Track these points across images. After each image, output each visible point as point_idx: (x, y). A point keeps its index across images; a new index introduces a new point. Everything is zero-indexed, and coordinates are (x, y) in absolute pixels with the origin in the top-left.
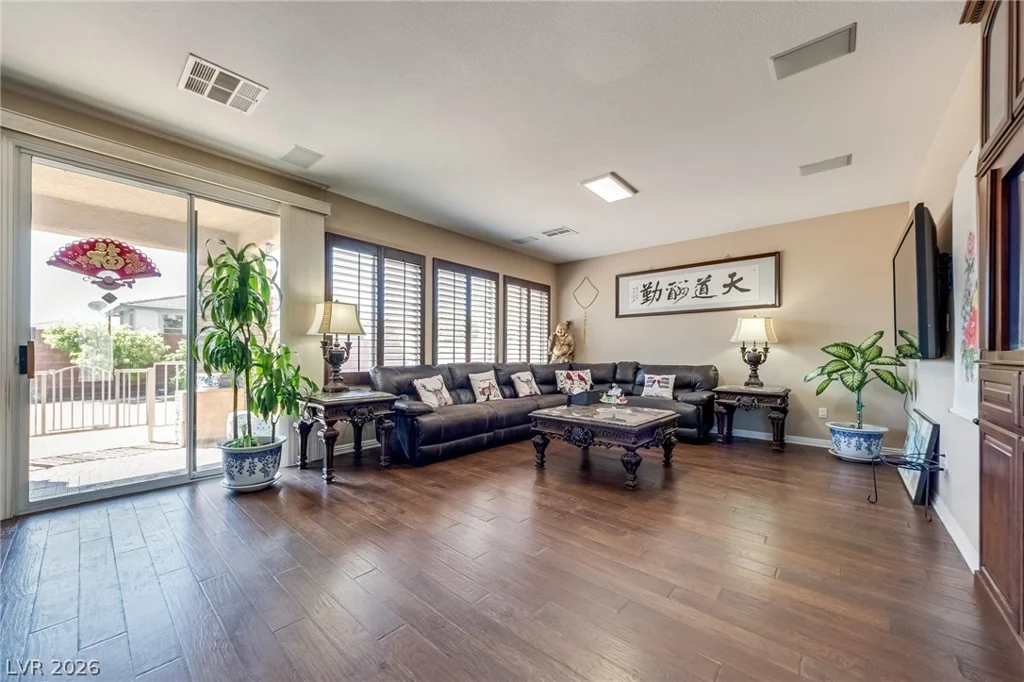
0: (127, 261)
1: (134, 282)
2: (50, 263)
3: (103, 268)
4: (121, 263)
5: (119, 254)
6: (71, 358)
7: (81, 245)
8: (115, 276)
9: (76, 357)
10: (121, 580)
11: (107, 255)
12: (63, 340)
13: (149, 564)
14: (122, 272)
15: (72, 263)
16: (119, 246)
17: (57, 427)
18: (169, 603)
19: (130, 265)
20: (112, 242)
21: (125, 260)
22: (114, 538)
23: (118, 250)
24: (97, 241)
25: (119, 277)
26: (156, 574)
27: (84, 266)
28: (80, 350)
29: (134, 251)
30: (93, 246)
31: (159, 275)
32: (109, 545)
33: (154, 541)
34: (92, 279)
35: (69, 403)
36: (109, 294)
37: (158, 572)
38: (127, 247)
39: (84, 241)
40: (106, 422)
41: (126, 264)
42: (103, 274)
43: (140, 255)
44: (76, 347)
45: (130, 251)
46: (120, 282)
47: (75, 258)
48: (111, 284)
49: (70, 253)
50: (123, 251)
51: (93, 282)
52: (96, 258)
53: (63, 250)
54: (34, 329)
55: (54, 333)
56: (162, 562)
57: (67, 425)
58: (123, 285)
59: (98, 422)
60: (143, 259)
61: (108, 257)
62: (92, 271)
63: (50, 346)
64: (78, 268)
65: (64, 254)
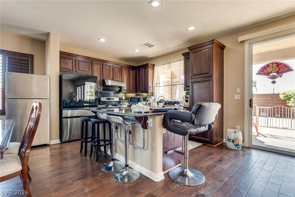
0: (280, 68)
1: (282, 75)
2: (257, 74)
3: (271, 72)
4: (278, 69)
5: (277, 66)
6: (287, 103)
7: (265, 66)
8: (275, 74)
9: (289, 103)
10: (258, 176)
11: (273, 67)
12: (285, 97)
13: (268, 177)
14: (278, 72)
15: (262, 73)
16: (277, 63)
17: (272, 125)
18: (264, 192)
19: (281, 69)
20: (274, 63)
21: (279, 68)
22: (266, 164)
23: (276, 65)
24: (269, 64)
25: (277, 74)
26: (268, 181)
27: (266, 73)
28: (290, 100)
29: (282, 64)
30: (268, 66)
31: (292, 70)
32: (263, 165)
33: (276, 171)
34: (268, 76)
35: (282, 119)
36: (274, 81)
37: (269, 181)
38: (280, 63)
39: (266, 65)
40: (287, 127)
41: (279, 69)
42: (271, 74)
43: (284, 64)
44: (289, 99)
45: (281, 64)
46: (277, 76)
47: (264, 71)
48: (274, 77)
49: (262, 70)
50: (278, 64)
51: (269, 78)
52: (269, 69)
53: (260, 69)
54: (254, 94)
55: (283, 94)
56: (273, 179)
57: (274, 125)
58: (278, 77)
59: (284, 126)
60: (286, 66)
61: (273, 68)
62: (268, 74)
63: (281, 99)
64: (264, 74)
65: (260, 71)
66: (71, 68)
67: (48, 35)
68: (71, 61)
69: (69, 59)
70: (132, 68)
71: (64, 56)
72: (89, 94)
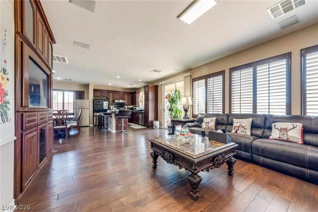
66: (99, 95)
67: (89, 83)
68: (99, 93)
69: (98, 92)
70: (131, 93)
71: (95, 91)
72: (105, 106)
